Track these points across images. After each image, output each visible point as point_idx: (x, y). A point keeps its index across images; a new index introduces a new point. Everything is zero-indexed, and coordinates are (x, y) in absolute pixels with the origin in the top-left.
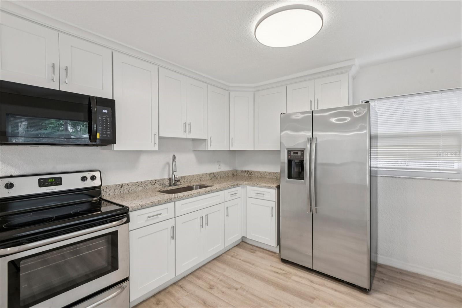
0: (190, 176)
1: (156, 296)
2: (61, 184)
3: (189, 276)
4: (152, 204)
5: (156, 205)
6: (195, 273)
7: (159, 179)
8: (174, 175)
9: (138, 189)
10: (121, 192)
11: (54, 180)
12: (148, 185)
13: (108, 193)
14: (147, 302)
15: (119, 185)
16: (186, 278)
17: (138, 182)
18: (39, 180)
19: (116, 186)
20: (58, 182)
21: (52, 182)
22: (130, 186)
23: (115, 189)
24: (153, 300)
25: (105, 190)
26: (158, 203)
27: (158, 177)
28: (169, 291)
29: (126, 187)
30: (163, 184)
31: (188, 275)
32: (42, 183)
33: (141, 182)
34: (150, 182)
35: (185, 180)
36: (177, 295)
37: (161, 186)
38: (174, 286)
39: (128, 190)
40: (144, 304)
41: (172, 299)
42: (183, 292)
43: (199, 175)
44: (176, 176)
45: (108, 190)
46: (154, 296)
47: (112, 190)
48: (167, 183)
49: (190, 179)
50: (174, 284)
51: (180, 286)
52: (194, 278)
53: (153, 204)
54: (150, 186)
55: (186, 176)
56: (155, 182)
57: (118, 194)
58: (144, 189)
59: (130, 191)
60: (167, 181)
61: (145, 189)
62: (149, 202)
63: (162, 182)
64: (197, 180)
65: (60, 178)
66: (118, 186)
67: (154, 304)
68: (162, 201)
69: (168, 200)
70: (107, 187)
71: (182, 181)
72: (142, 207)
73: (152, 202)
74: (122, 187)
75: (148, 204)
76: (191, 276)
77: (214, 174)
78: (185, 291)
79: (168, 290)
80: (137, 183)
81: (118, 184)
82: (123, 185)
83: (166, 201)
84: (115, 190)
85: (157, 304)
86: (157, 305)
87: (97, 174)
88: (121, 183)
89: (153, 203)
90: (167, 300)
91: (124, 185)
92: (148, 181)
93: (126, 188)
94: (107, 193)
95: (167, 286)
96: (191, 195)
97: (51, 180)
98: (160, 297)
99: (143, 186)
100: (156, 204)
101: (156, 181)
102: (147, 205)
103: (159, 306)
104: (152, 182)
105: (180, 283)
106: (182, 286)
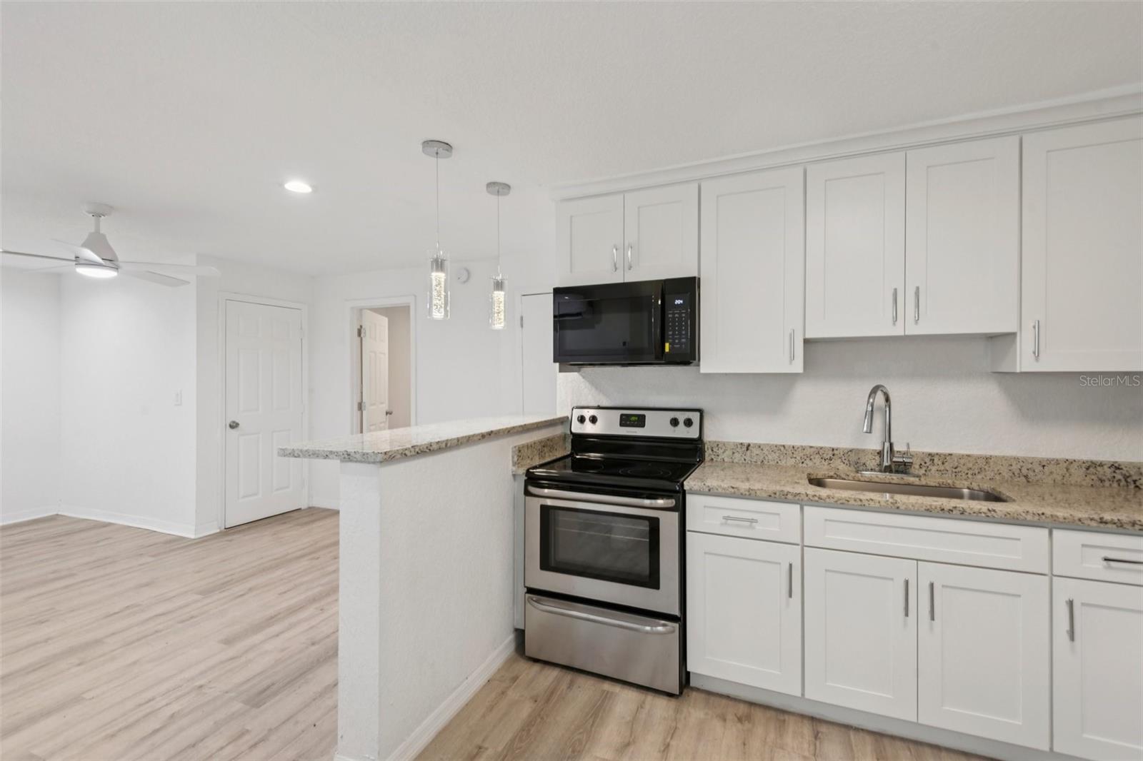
0: (968, 456)
1: (752, 708)
2: (643, 426)
3: (862, 734)
4: (733, 490)
5: (742, 496)
6: (886, 742)
7: (846, 449)
8: (891, 445)
9: (786, 463)
10: (745, 460)
11: (636, 418)
12: (812, 457)
13: (720, 457)
14: (731, 703)
15: (742, 444)
16: (852, 734)
17: (784, 446)
18: (622, 415)
19: (736, 445)
20: (640, 422)
21: (634, 421)
22: (765, 451)
23: (734, 451)
24: (742, 709)
25: (714, 450)
26: (750, 494)
27: (844, 443)
28: (784, 721)
29: (756, 451)
30: (857, 463)
31: (862, 730)
32: (625, 421)
33: (793, 447)
34: (819, 451)
35: (947, 466)
36: (789, 739)
37: (852, 468)
38: (806, 722)
39: (761, 458)
40: (724, 701)
41: (772, 736)
42: (806, 746)
43: (1017, 459)
44: (896, 448)
45: (720, 451)
46: (751, 704)
47: (729, 453)
48: (873, 463)
49: (970, 465)
50: (813, 719)
51: (818, 733)
52: (869, 748)
53: (734, 493)
54: (817, 460)
55: (951, 455)
56: (831, 453)
57: (741, 462)
58: (801, 465)
59: (766, 462)
60: (870, 456)
61: (804, 465)
62: (726, 486)
63: (853, 458)
64: (1006, 475)
65: (644, 416)
66: (739, 446)
67: (736, 715)
68: (758, 492)
69: (775, 494)
70: (718, 445)
71: (934, 469)
72: (709, 490)
73: (733, 488)
74: (747, 449)
75: (724, 489)
76: (868, 738)
77: (1118, 468)
78: (812, 748)
79: (786, 717)
80: (782, 448)
81: (741, 441)
82: (749, 445)
83: (770, 496)
84: (733, 453)
85: (740, 720)
86: (736, 719)
87: (695, 417)
88: (746, 441)
89: (736, 490)
90: (762, 729)
91: (753, 448)
92: (811, 447)
93: (757, 455)
94: (718, 456)
95: (791, 710)
96: (859, 503)
97: (633, 418)
98: (758, 714)
99: (799, 458)
100: (742, 494)
101: (835, 452)
102: (720, 490)
103: (739, 725)
104: (821, 452)
105: (823, 729)
106: (820, 735)
